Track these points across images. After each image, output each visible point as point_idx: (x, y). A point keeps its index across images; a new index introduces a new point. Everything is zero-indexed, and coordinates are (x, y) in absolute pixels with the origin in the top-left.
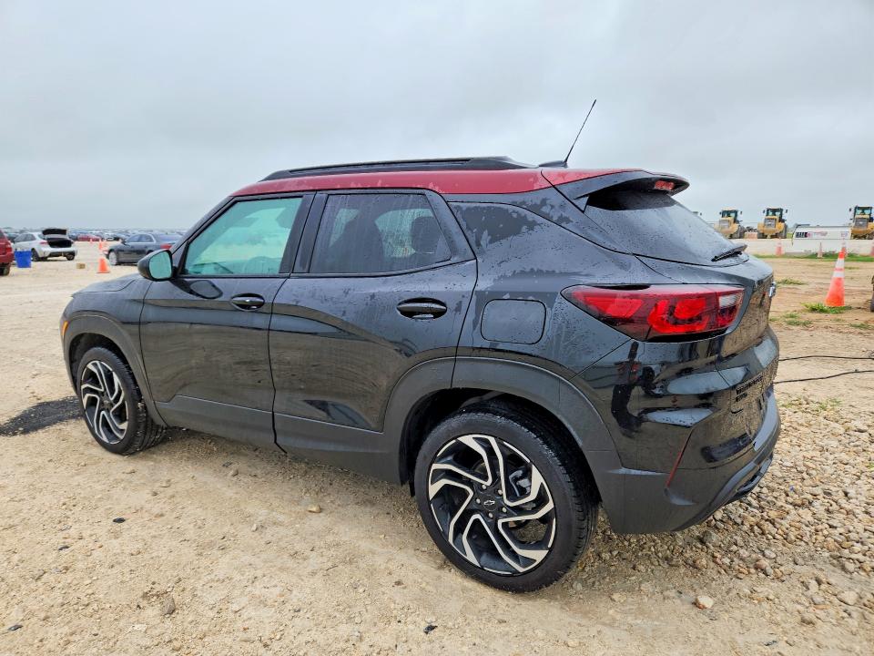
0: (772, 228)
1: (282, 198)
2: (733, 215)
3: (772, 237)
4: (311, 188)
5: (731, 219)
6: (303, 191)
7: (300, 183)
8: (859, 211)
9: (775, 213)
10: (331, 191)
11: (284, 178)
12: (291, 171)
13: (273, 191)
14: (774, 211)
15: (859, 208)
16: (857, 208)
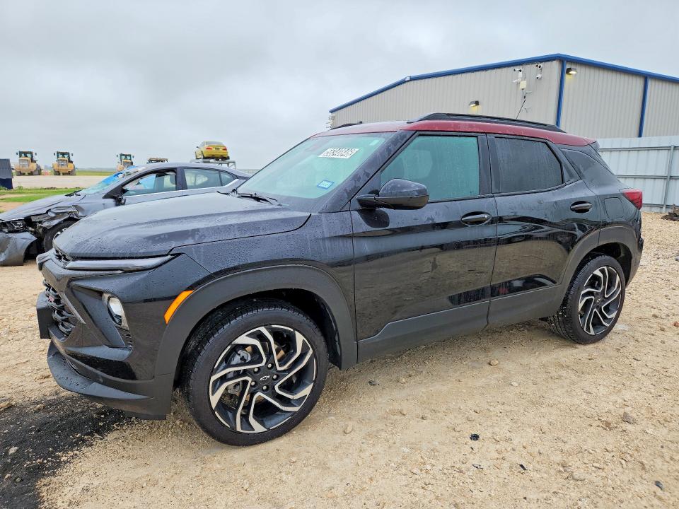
0: (64, 168)
1: (460, 136)
2: (29, 155)
3: (64, 174)
4: (482, 131)
5: (29, 159)
6: (478, 132)
7: (471, 126)
8: (123, 157)
9: (64, 156)
10: (500, 135)
11: (440, 119)
12: (448, 115)
13: (453, 130)
14: (63, 154)
15: (123, 155)
16: (122, 155)
